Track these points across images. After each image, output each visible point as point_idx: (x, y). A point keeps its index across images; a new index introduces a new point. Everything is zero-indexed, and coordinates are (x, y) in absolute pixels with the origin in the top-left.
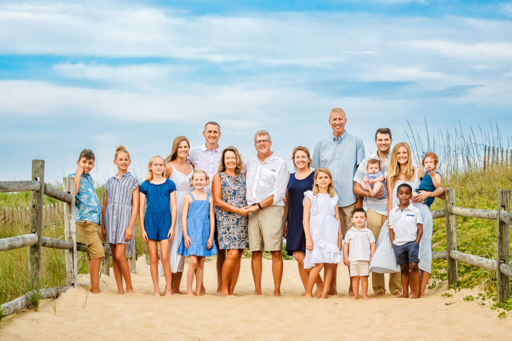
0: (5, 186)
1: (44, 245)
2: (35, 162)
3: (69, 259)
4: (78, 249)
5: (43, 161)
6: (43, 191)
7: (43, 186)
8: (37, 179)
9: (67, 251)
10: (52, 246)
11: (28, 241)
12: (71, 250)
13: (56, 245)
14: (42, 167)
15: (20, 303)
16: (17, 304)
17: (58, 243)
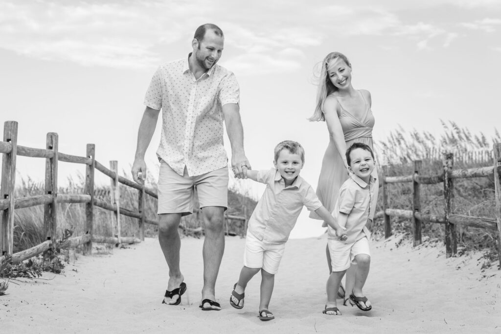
0: (68, 157)
1: (95, 204)
2: (88, 146)
3: (114, 218)
4: (121, 213)
5: (94, 145)
6: (94, 165)
7: (94, 162)
8: (90, 157)
9: (112, 212)
10: (101, 206)
11: (84, 199)
12: (116, 212)
13: (104, 206)
14: (94, 149)
15: (78, 240)
16: (76, 240)
17: (105, 204)
